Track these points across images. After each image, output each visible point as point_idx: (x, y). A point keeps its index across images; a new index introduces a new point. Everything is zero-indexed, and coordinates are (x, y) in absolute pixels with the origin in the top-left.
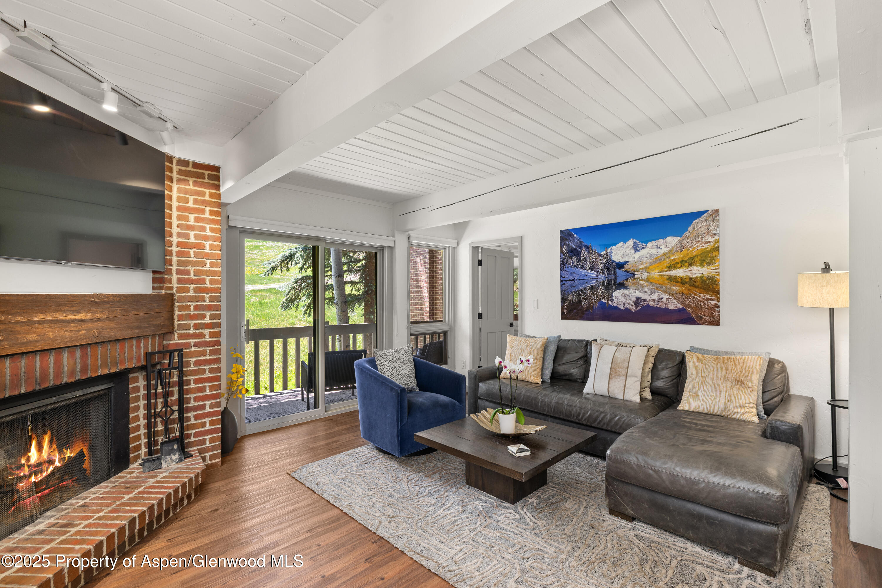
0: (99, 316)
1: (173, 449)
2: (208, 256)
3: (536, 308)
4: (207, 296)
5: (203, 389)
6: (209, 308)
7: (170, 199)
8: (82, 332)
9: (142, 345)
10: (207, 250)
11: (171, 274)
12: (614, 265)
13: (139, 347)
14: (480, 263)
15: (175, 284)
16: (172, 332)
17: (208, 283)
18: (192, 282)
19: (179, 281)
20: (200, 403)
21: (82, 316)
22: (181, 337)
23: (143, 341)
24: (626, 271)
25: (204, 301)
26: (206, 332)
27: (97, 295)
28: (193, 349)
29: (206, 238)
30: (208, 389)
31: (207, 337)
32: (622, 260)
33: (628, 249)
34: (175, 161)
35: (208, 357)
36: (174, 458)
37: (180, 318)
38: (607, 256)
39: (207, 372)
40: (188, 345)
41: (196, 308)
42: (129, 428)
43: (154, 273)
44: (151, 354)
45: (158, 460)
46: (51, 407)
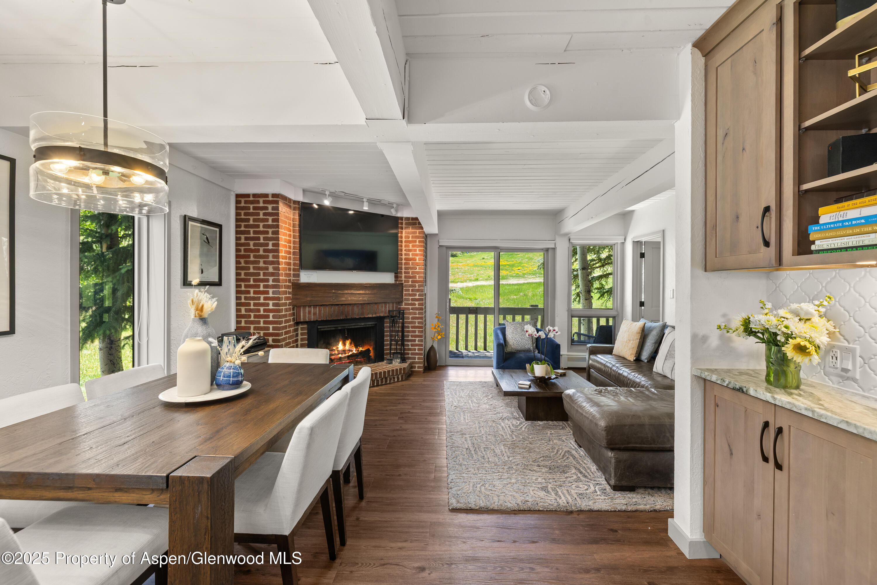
0: (367, 292)
1: (398, 357)
2: (417, 264)
3: (672, 297)
4: (417, 284)
5: (415, 332)
6: (418, 290)
7: (402, 237)
8: (361, 298)
10: (417, 261)
11: (402, 274)
13: (386, 307)
14: (642, 255)
15: (403, 279)
16: (402, 302)
17: (417, 278)
18: (410, 277)
19: (405, 277)
20: (413, 338)
21: (361, 292)
22: (406, 304)
23: (387, 305)
25: (416, 287)
26: (417, 303)
27: (366, 284)
28: (411, 311)
29: (417, 255)
30: (417, 332)
31: (417, 305)
34: (404, 219)
35: (417, 316)
36: (398, 361)
37: (406, 295)
39: (417, 323)
40: (408, 309)
41: (412, 290)
42: (384, 344)
43: (395, 273)
44: (392, 311)
45: (392, 360)
46: (353, 327)
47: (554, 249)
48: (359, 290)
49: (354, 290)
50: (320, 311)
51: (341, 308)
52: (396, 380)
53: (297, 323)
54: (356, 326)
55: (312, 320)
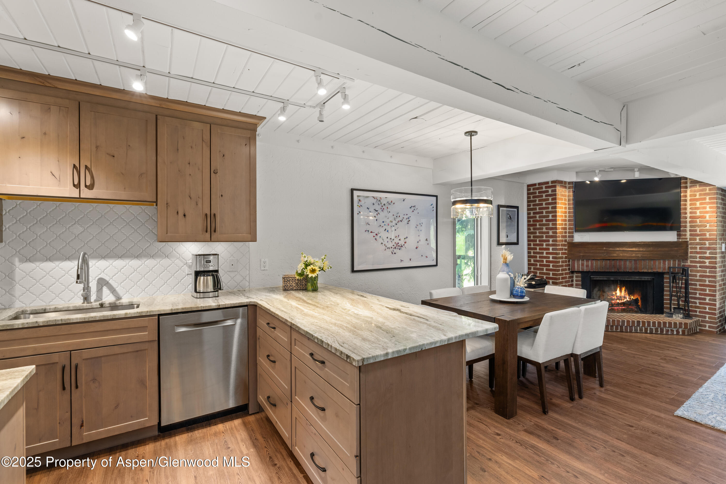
0: (641, 249)
1: (680, 312)
2: (708, 222)
4: (707, 242)
5: (704, 290)
6: (709, 249)
8: (634, 255)
9: (667, 263)
10: (708, 219)
11: (686, 232)
15: (688, 237)
16: (687, 259)
17: (708, 235)
18: (698, 235)
19: (691, 235)
20: (703, 297)
21: (634, 249)
22: (692, 262)
25: (705, 245)
26: (707, 261)
27: (640, 242)
28: (699, 269)
29: (707, 212)
30: (708, 290)
31: (707, 263)
34: (689, 179)
37: (692, 253)
39: (707, 282)
40: (695, 267)
41: (701, 248)
42: (663, 298)
44: (673, 268)
45: (672, 314)
46: (627, 279)
48: (632, 248)
49: (626, 247)
50: (592, 264)
51: (613, 262)
52: (675, 333)
53: (572, 272)
54: (629, 278)
55: (585, 271)
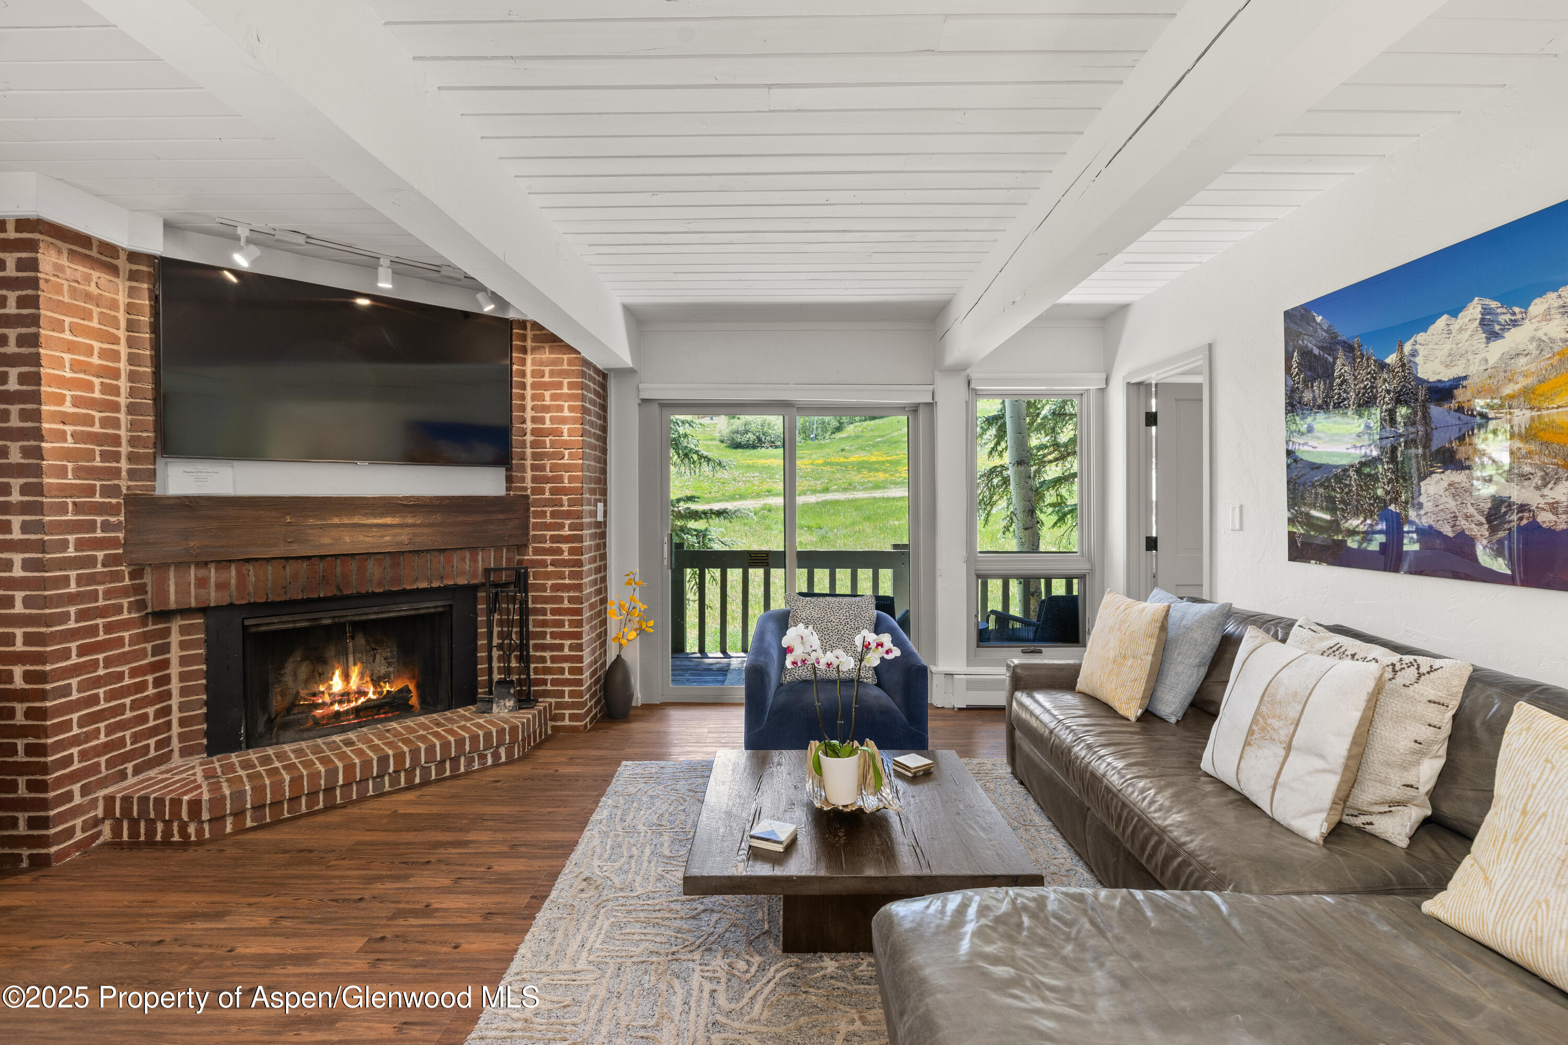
0: (410, 520)
1: (509, 693)
2: (567, 445)
3: (1238, 527)
4: (565, 498)
5: (560, 624)
6: (568, 515)
7: (523, 374)
8: (388, 538)
9: (480, 558)
10: (566, 437)
11: (524, 471)
12: (1422, 394)
13: (474, 560)
14: (1151, 419)
15: (529, 484)
16: (526, 546)
17: (566, 481)
18: (547, 480)
19: (534, 479)
20: (557, 641)
21: (388, 520)
22: (537, 551)
23: (480, 554)
24: (1460, 409)
25: (562, 505)
26: (565, 547)
27: (406, 498)
28: (550, 569)
29: (564, 420)
30: (567, 623)
31: (566, 554)
32: (1446, 375)
33: (1466, 335)
34: (529, 326)
35: (567, 581)
36: (508, 704)
37: (537, 527)
38: (1403, 365)
39: (566, 602)
40: (543, 564)
41: (554, 515)
42: (476, 657)
43: (507, 470)
44: (494, 570)
45: (491, 702)
46: (373, 617)
47: (931, 406)
48: (382, 515)
49: (364, 515)
50: (241, 578)
51: (321, 566)
52: (490, 761)
53: (164, 615)
54: (382, 613)
55: (212, 605)
